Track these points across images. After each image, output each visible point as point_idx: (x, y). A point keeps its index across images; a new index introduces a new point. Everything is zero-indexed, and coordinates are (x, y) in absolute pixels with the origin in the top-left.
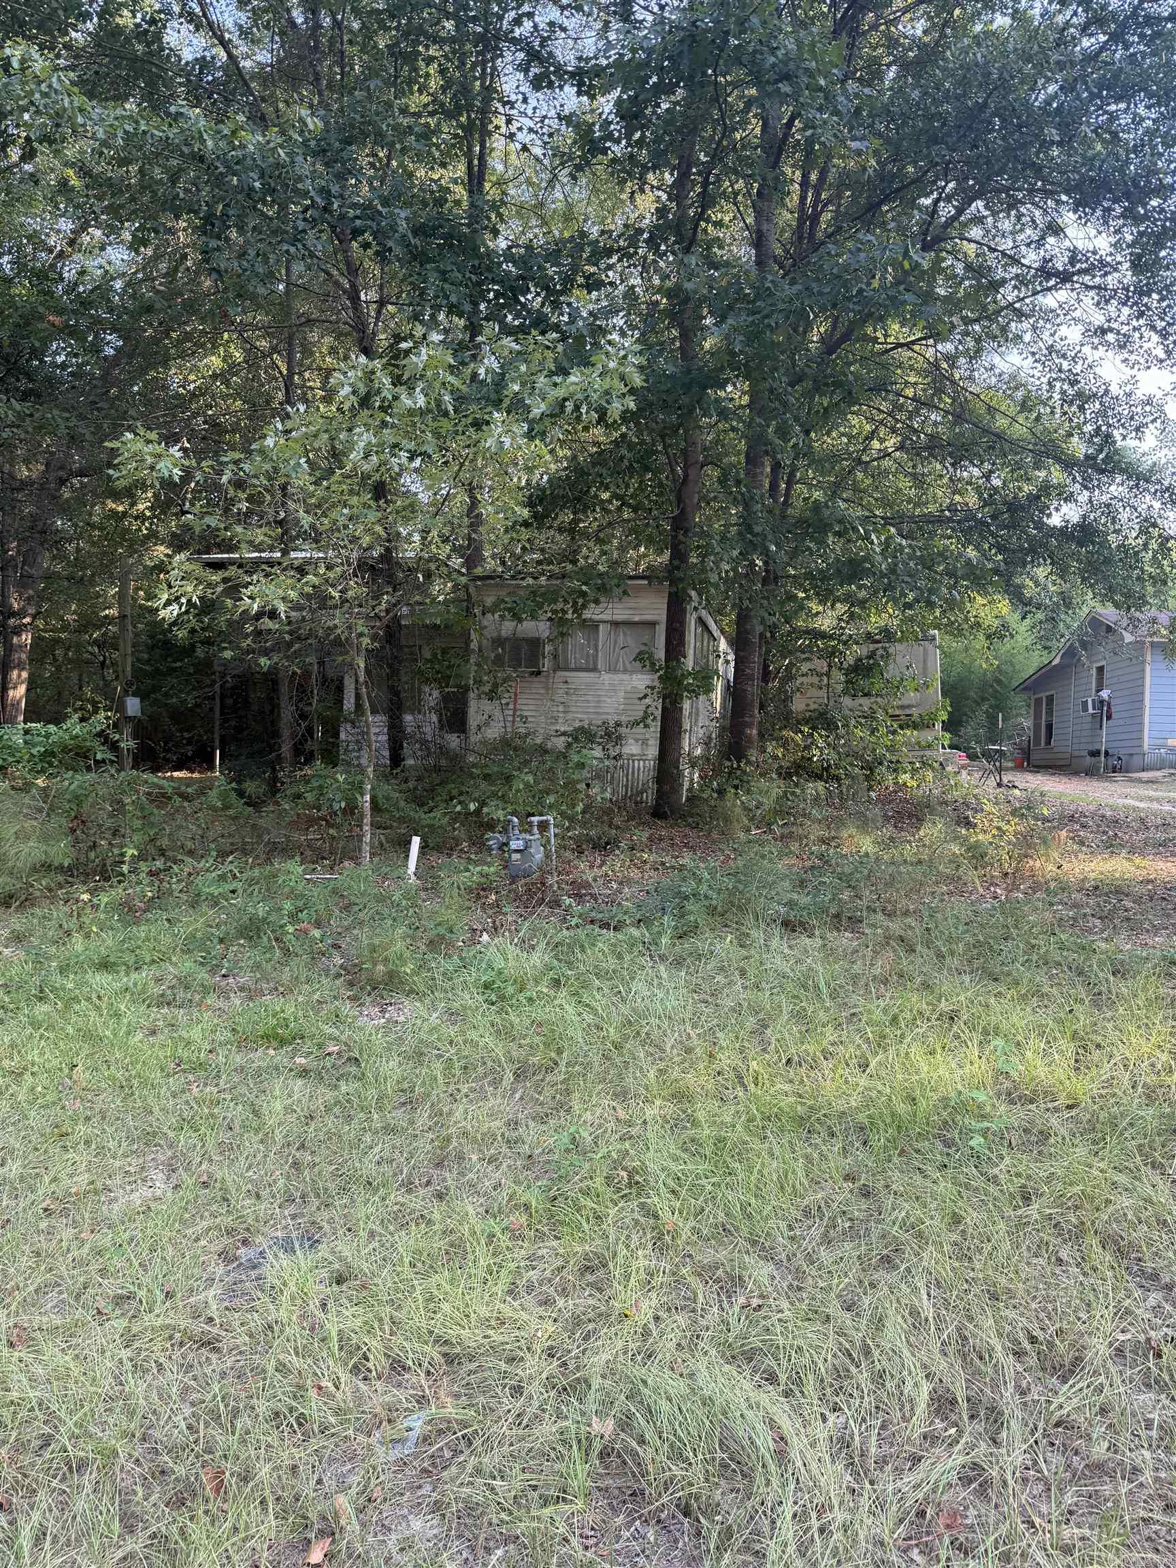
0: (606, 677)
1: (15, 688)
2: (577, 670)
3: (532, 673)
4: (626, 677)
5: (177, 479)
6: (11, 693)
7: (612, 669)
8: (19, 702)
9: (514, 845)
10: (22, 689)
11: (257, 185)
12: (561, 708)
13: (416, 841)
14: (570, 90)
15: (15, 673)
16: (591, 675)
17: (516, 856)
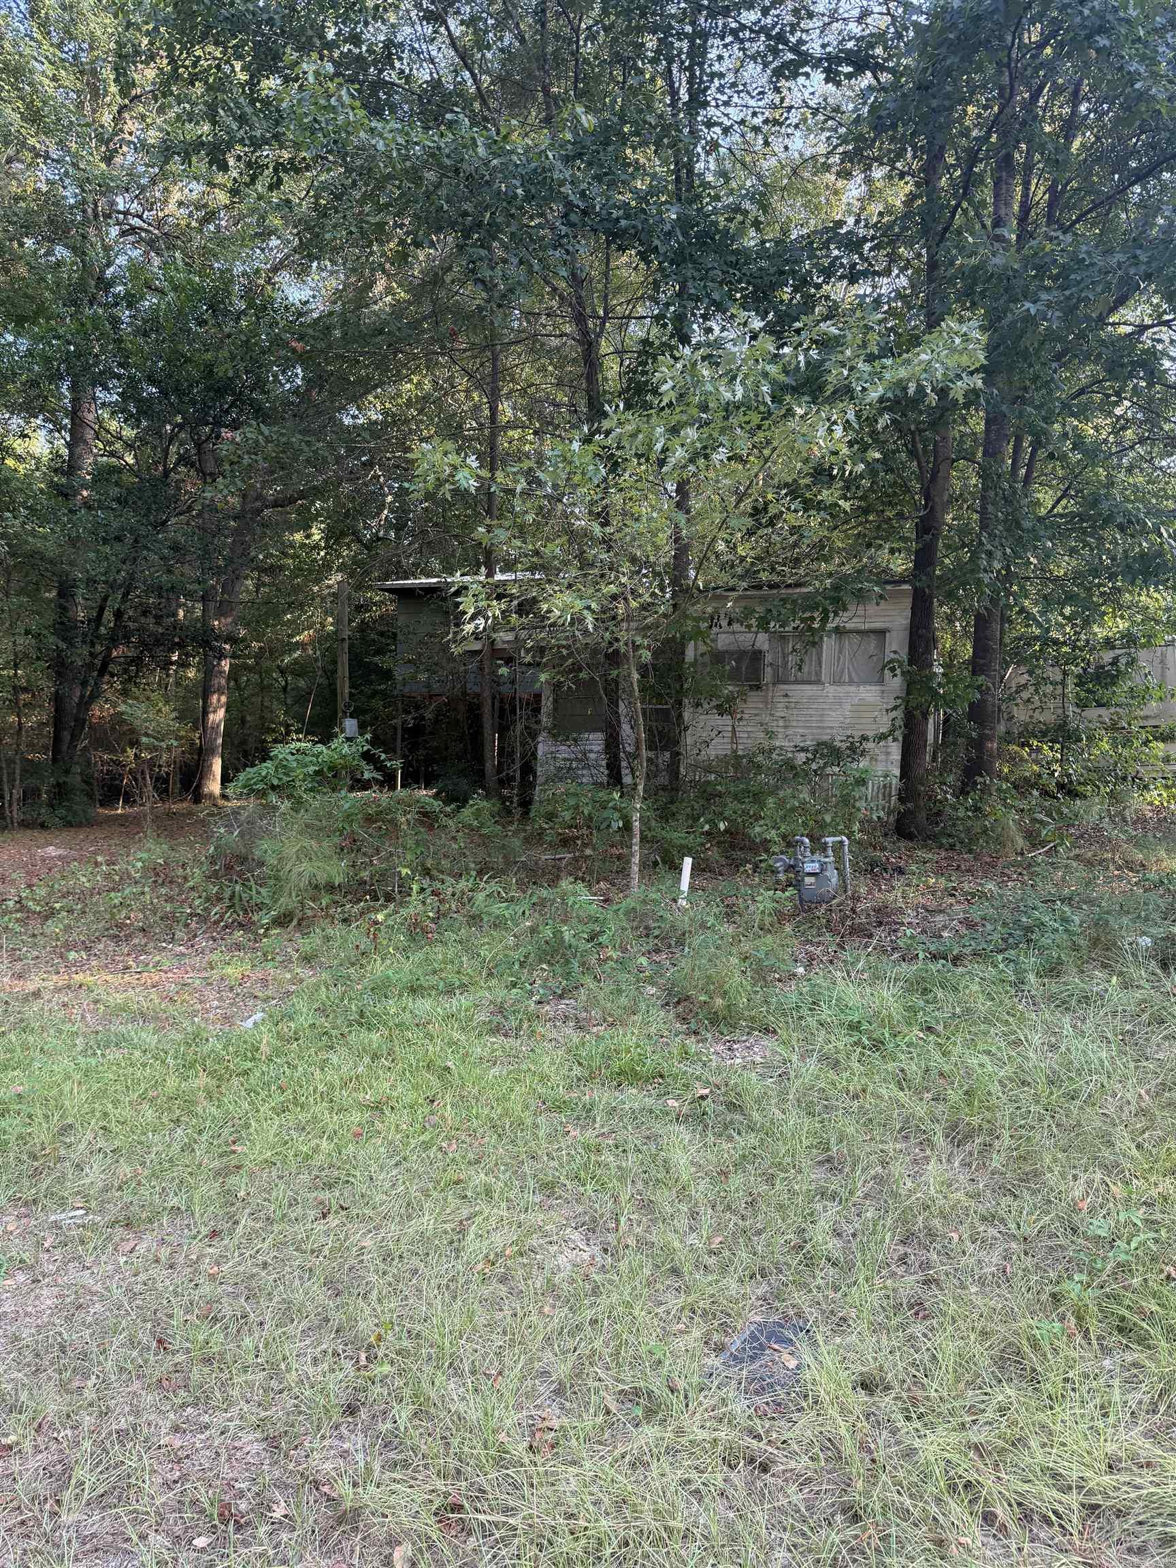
0: (831, 690)
1: (215, 712)
2: (797, 682)
3: (751, 687)
4: (853, 689)
5: (473, 490)
6: (211, 716)
7: (837, 682)
8: (218, 725)
9: (809, 867)
10: (221, 713)
11: (520, 191)
12: (781, 723)
13: (688, 862)
14: (818, 76)
15: (215, 697)
16: (815, 687)
17: (808, 880)
